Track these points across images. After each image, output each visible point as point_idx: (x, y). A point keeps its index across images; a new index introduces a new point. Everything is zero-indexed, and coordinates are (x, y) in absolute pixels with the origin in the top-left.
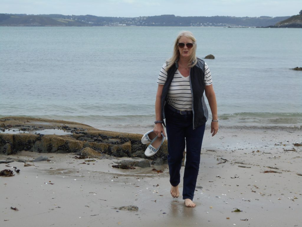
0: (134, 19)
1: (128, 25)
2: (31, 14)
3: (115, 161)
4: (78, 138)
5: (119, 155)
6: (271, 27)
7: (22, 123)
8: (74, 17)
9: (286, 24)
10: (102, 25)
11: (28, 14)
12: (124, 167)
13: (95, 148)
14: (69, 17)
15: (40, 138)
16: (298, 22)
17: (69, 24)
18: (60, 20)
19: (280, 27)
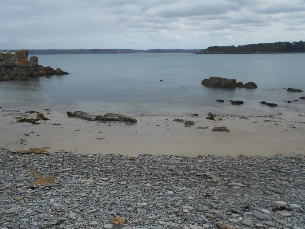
0: (146, 50)
1: (143, 53)
2: (107, 49)
3: (125, 123)
4: (120, 119)
5: (126, 121)
6: (197, 54)
7: (111, 115)
8: (123, 50)
9: (203, 52)
10: (134, 53)
11: (106, 49)
12: (126, 124)
13: (122, 120)
14: (121, 50)
15: (114, 119)
16: (207, 52)
17: (122, 53)
18: (118, 51)
19: (200, 54)
